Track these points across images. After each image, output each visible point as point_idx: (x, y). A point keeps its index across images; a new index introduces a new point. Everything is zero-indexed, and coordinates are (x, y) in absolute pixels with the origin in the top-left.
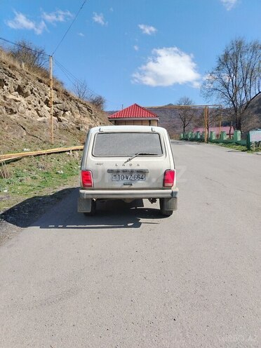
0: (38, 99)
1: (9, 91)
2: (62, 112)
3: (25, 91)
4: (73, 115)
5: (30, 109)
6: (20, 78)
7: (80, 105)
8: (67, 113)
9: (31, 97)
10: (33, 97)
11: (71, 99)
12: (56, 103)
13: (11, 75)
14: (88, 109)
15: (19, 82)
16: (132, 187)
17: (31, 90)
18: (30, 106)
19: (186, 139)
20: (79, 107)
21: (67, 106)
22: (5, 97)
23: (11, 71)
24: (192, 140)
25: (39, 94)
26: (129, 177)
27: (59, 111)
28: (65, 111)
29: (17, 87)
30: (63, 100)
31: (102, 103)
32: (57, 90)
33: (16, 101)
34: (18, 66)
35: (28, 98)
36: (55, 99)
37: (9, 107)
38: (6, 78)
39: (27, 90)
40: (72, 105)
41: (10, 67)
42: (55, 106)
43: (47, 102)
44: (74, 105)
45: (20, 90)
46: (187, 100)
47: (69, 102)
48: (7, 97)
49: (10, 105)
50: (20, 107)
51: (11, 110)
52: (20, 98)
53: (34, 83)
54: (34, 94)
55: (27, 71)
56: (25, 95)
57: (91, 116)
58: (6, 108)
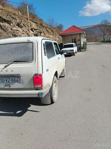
0: (27, 28)
1: (14, 26)
2: (39, 34)
3: (21, 25)
4: (45, 34)
5: (24, 34)
6: (18, 19)
7: (48, 29)
8: (41, 34)
9: (24, 28)
10: (25, 28)
11: (43, 27)
12: (36, 30)
13: (13, 18)
14: (52, 31)
15: (18, 21)
16: (11, 88)
17: (24, 25)
18: (24, 32)
19: (104, 42)
20: (47, 30)
21: (42, 30)
22: (12, 29)
23: (14, 16)
24: (107, 42)
25: (28, 26)
26: (8, 80)
27: (38, 33)
28: (41, 33)
29: (17, 24)
30: (40, 28)
31: (62, 27)
32: (36, 23)
33: (17, 30)
34: (17, 13)
35: (23, 29)
36: (36, 28)
37: (14, 34)
38: (12, 20)
39: (22, 25)
40: (44, 30)
41: (13, 14)
42: (36, 31)
43: (32, 30)
44: (45, 30)
45: (18, 25)
46: (106, 21)
47: (42, 28)
48: (13, 29)
49: (14, 32)
50: (19, 33)
51: (15, 35)
52: (19, 29)
53: (25, 21)
54: (25, 26)
55: (22, 15)
56: (21, 27)
57: (53, 34)
58: (12, 34)
